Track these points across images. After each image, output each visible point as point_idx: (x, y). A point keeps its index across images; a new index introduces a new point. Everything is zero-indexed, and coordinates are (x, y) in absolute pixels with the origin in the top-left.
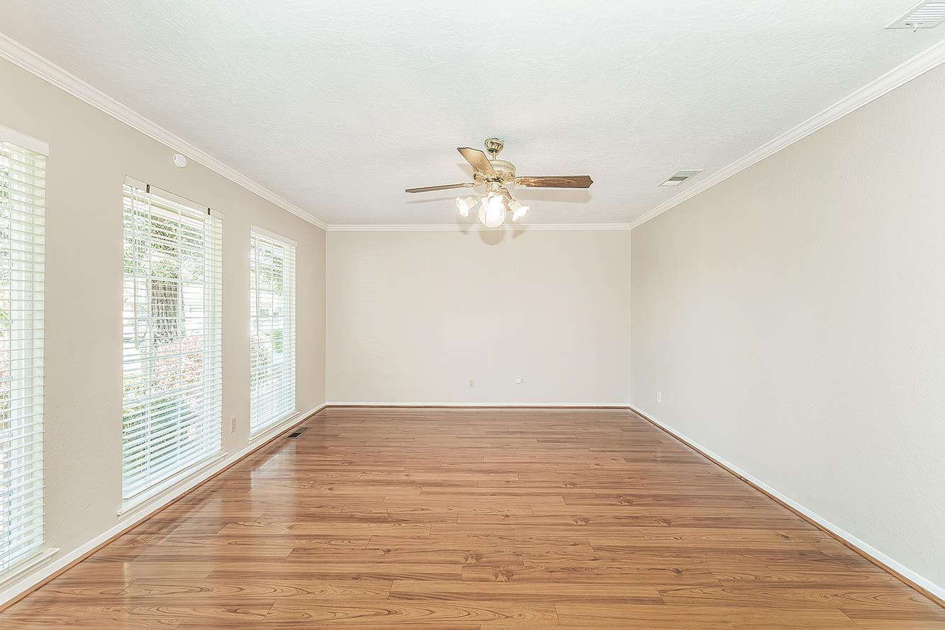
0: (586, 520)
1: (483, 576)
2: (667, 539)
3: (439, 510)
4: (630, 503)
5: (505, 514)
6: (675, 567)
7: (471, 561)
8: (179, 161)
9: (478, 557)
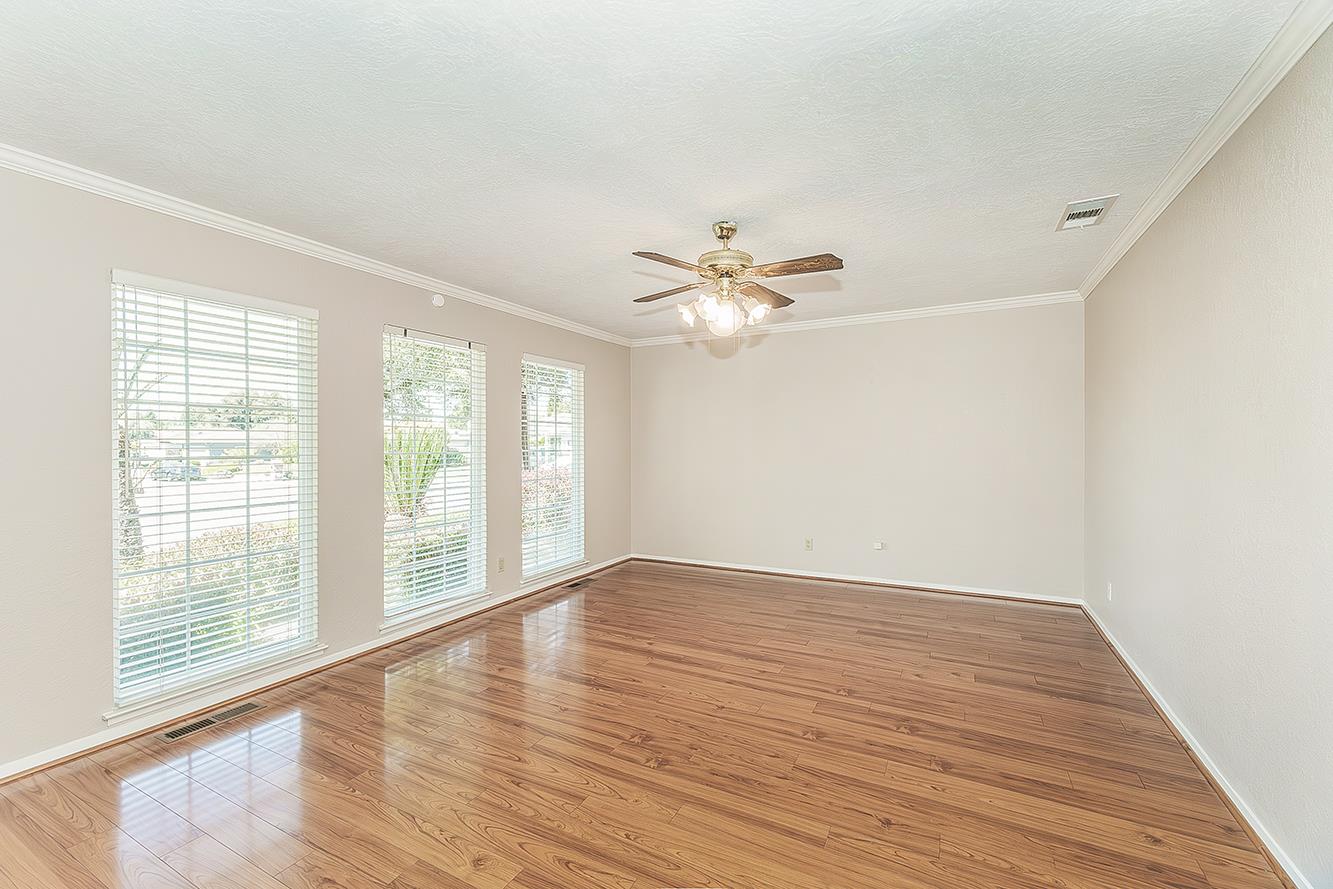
0: (820, 735)
1: (632, 756)
2: (918, 785)
3: (651, 685)
4: (913, 731)
5: (720, 704)
6: (888, 816)
7: (636, 740)
8: (438, 301)
9: (649, 738)
